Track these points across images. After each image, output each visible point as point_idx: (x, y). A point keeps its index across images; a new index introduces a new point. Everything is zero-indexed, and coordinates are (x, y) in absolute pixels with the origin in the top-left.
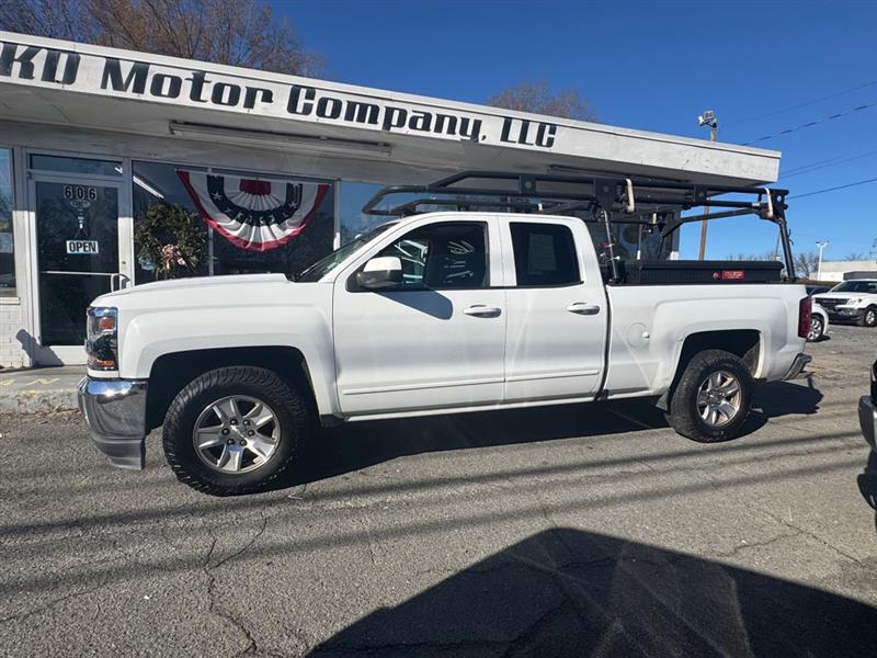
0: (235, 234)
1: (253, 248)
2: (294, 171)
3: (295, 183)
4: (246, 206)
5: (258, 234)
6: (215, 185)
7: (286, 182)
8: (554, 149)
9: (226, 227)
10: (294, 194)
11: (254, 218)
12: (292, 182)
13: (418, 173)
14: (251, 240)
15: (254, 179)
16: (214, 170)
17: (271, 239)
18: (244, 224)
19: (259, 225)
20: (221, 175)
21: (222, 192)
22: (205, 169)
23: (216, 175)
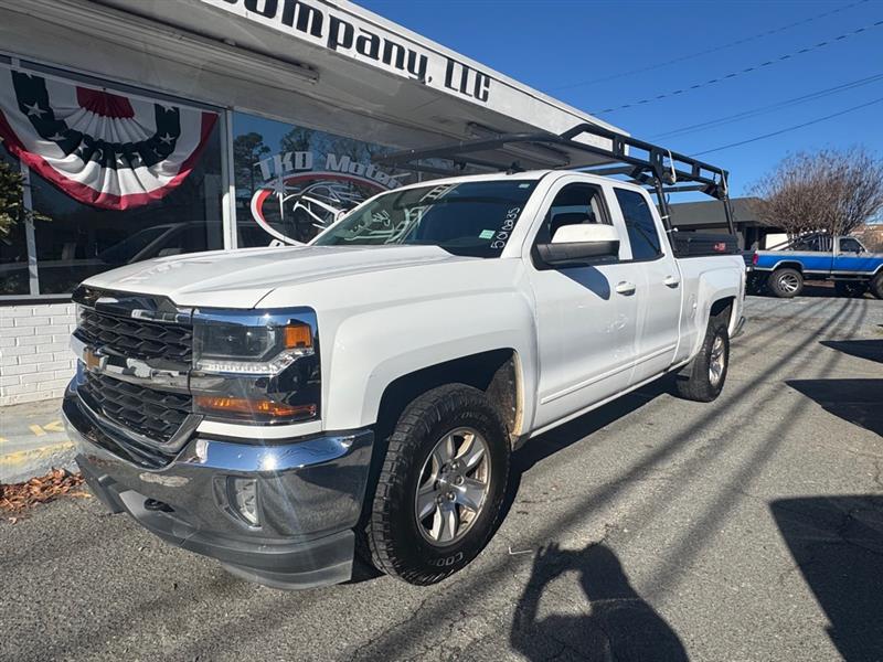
0: (79, 178)
1: (109, 203)
2: (165, 85)
3: (168, 106)
4: (91, 132)
5: (114, 181)
6: (30, 90)
7: (153, 101)
8: (487, 105)
9: (58, 165)
10: (168, 122)
11: (107, 154)
12: (162, 103)
13: (329, 113)
14: (105, 190)
15: (100, 89)
16: (24, 63)
17: (137, 190)
18: (91, 164)
19: (115, 167)
20: (40, 75)
21: (44, 103)
22: (8, 60)
23: (29, 73)
